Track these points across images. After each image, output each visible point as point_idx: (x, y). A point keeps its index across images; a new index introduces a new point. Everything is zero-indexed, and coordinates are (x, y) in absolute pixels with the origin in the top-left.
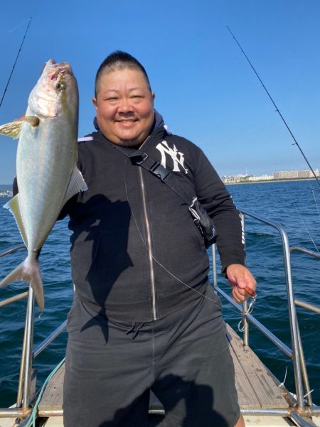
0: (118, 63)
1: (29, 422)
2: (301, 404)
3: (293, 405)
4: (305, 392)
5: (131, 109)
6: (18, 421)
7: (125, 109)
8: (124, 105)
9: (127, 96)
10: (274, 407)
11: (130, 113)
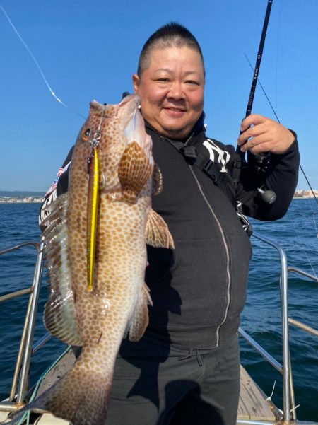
0: (177, 39)
1: (24, 416)
2: (287, 419)
3: (279, 418)
4: (291, 407)
5: (184, 96)
6: (11, 416)
7: (177, 94)
8: (176, 89)
9: (181, 79)
10: (262, 418)
11: (181, 101)
